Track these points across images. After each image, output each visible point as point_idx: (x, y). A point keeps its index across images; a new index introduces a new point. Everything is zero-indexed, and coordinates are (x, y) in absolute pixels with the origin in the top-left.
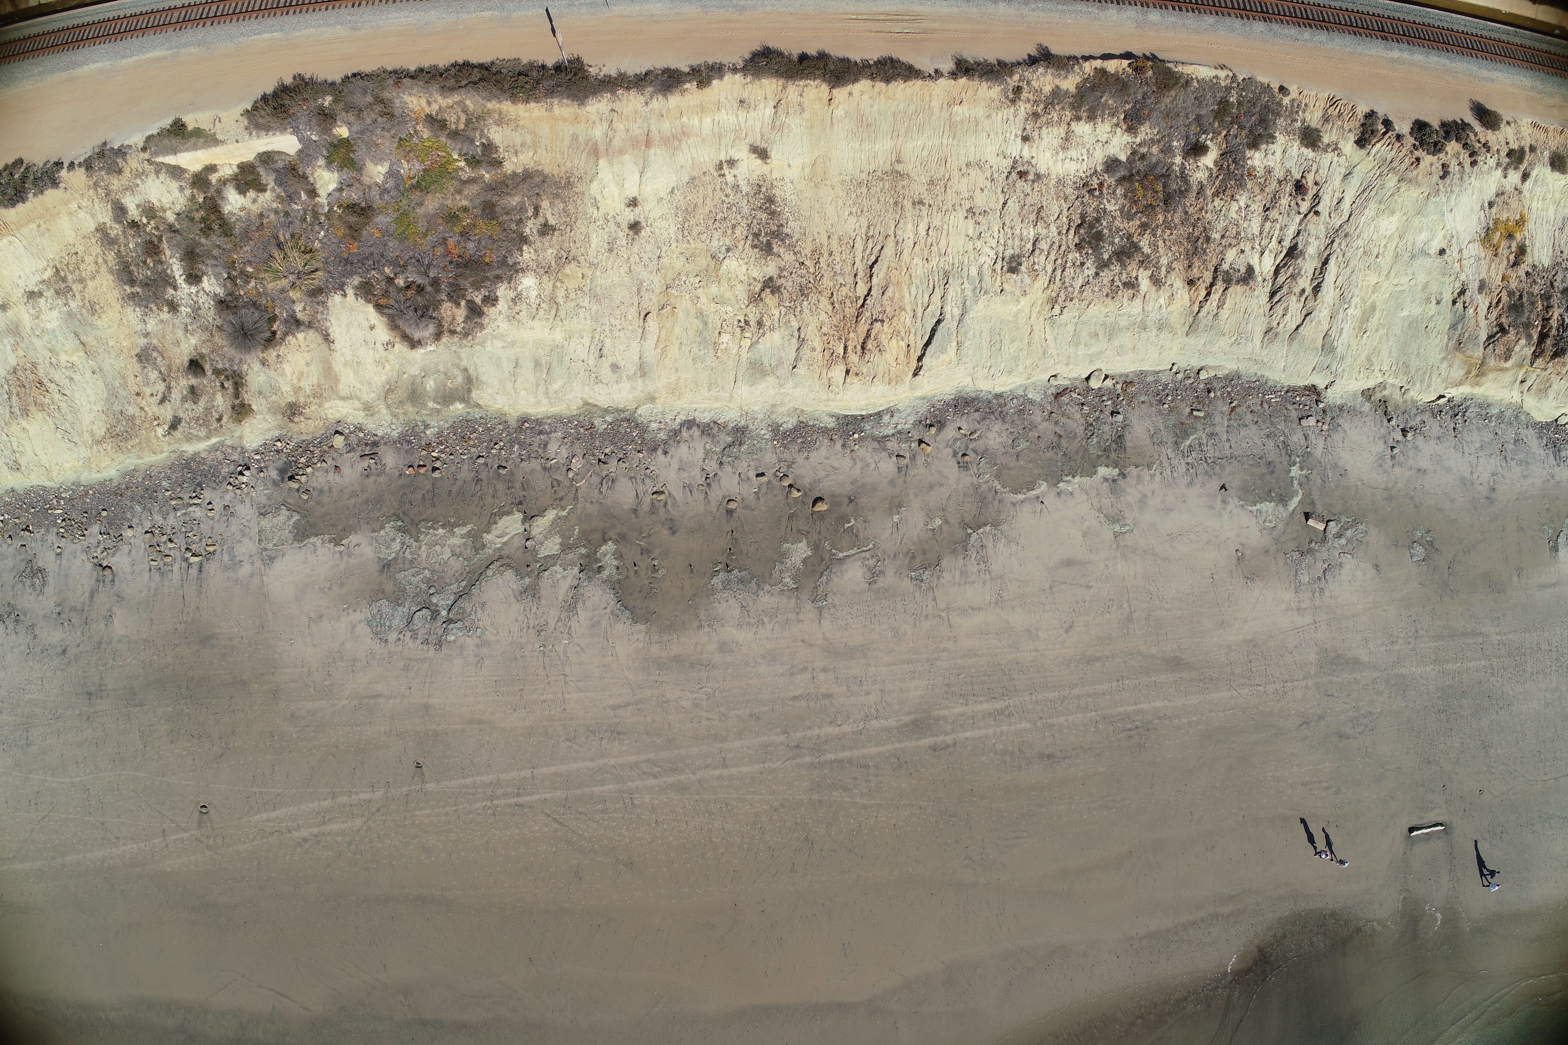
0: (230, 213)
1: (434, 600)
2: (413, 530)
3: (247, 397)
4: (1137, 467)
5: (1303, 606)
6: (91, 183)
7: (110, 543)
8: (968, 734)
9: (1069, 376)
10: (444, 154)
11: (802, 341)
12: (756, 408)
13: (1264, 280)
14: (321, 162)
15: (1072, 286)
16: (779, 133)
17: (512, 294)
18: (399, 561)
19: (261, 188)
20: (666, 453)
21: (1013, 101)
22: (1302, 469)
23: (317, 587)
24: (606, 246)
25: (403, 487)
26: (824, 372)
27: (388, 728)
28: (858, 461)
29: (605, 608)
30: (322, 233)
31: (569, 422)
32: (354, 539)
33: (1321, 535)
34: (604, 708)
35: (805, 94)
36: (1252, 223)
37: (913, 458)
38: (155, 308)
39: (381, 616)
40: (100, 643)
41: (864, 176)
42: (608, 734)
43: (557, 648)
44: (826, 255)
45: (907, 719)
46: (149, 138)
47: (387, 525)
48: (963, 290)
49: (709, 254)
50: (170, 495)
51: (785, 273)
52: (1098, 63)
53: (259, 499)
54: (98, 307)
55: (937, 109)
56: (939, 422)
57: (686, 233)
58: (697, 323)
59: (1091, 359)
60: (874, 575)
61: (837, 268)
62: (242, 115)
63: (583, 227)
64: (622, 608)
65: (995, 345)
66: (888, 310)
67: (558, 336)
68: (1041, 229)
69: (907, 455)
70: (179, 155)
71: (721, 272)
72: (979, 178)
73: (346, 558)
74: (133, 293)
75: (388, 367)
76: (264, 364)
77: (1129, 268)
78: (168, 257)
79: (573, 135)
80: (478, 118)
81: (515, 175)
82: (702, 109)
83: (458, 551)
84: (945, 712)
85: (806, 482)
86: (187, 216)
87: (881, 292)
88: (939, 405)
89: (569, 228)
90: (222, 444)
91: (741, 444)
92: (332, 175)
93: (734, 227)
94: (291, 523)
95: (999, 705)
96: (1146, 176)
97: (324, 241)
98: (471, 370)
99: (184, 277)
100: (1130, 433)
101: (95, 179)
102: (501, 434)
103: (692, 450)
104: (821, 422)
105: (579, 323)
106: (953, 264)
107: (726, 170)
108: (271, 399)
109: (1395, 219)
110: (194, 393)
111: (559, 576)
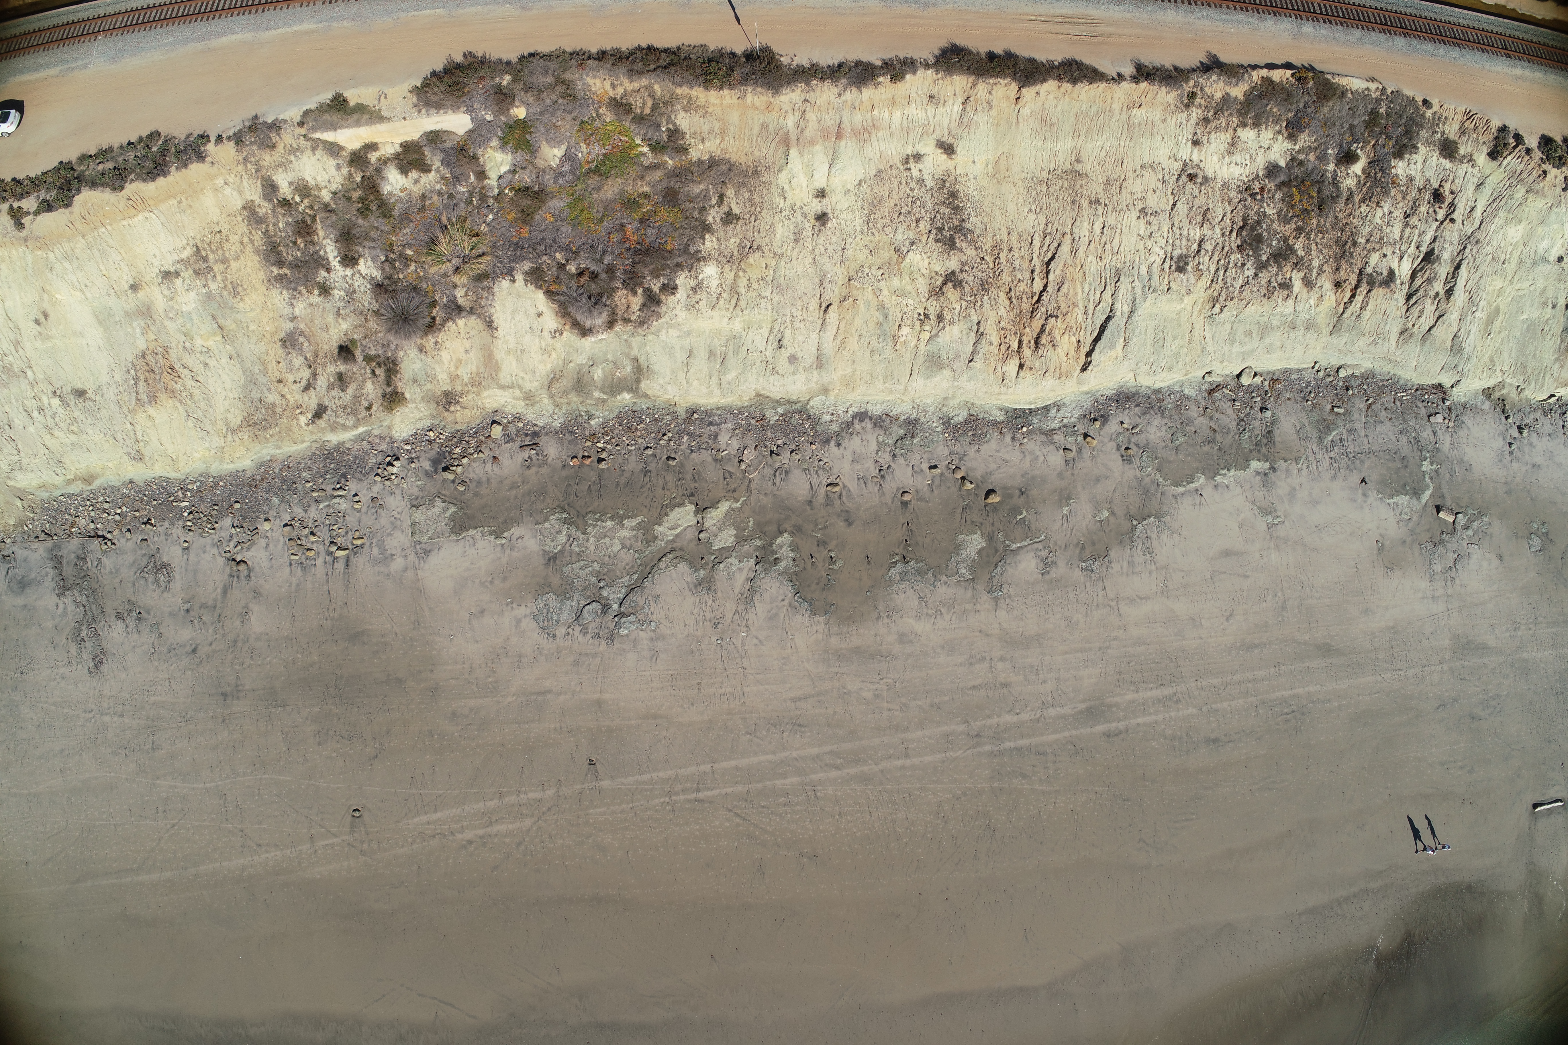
0: (390, 194)
1: (605, 593)
2: (580, 522)
3: (402, 384)
4: (1286, 461)
5: (1437, 594)
6: (241, 158)
7: (244, 537)
8: (1140, 720)
9: (1222, 373)
10: (626, 139)
11: (980, 335)
12: (928, 401)
13: (1402, 283)
14: (495, 143)
15: (1233, 286)
16: (967, 130)
17: (693, 283)
18: (566, 554)
19: (425, 169)
20: (838, 445)
21: (1187, 106)
22: (1432, 464)
23: (477, 581)
24: (792, 237)
25: (567, 478)
26: (1000, 365)
27: (558, 725)
28: (1027, 454)
29: (783, 600)
30: (491, 217)
31: (739, 413)
32: (516, 531)
33: (1451, 527)
34: (785, 700)
35: (993, 92)
36: (1394, 229)
37: (1080, 451)
38: (304, 291)
39: (548, 610)
40: (235, 641)
41: (1044, 174)
42: (789, 727)
43: (734, 641)
44: (1006, 251)
45: (1082, 706)
46: (307, 113)
47: (552, 517)
48: (1133, 288)
49: (893, 247)
50: (312, 487)
51: (967, 268)
52: (1264, 72)
53: (411, 491)
54: (240, 289)
55: (1117, 112)
56: (1102, 416)
57: (871, 225)
58: (878, 316)
59: (1244, 356)
60: (1047, 566)
61: (1016, 264)
62: (410, 92)
63: (768, 216)
64: (800, 600)
65: (1159, 342)
66: (1063, 305)
67: (737, 326)
68: (1206, 230)
69: (1074, 449)
70: (339, 131)
71: (903, 265)
72: (1151, 179)
73: (508, 551)
74: (280, 275)
75: (554, 355)
76: (421, 351)
77: (1285, 269)
78: (321, 238)
79: (762, 124)
80: (666, 103)
81: (700, 162)
82: (893, 102)
83: (628, 543)
84: (1117, 699)
85: (978, 474)
86: (344, 196)
87: (1056, 288)
88: (1102, 400)
89: (753, 217)
90: (369, 433)
91: (913, 437)
92: (505, 157)
93: (918, 221)
94: (447, 515)
95: (1167, 691)
96: (1303, 181)
97: (493, 224)
98: (642, 360)
99: (339, 258)
100: (1278, 428)
101: (245, 153)
102: (669, 425)
103: (865, 443)
104: (991, 415)
105: (759, 314)
106: (1125, 263)
107: (912, 165)
108: (426, 387)
109: (1521, 227)
110: (341, 380)
111: (734, 568)
